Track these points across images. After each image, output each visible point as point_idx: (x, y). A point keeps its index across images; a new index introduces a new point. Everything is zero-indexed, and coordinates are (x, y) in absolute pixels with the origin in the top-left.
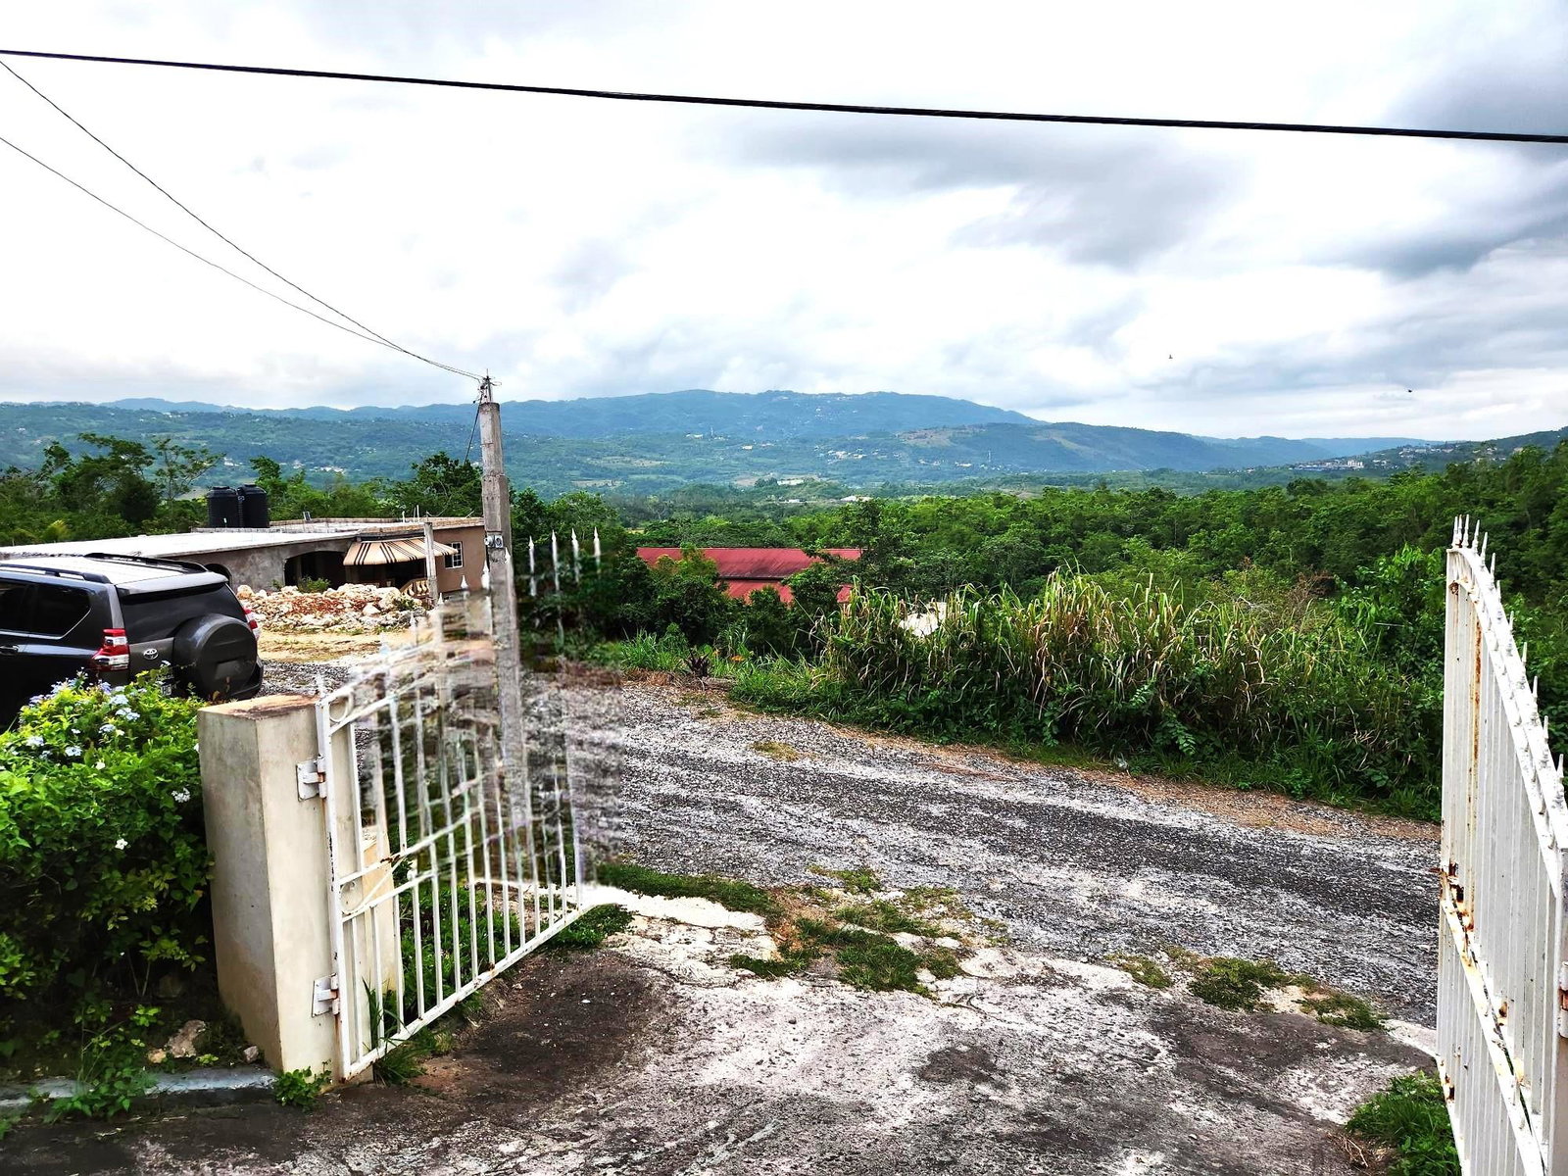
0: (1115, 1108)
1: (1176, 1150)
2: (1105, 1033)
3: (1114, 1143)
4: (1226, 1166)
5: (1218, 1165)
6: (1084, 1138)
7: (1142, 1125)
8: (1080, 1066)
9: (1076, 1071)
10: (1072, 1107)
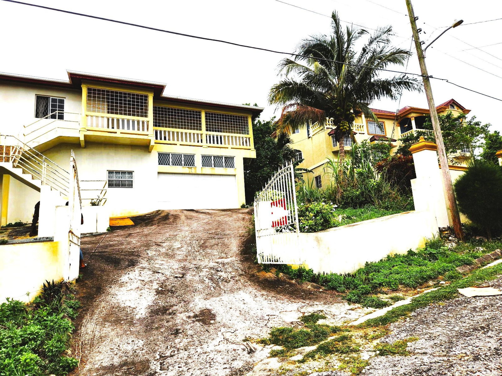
0: (157, 328)
1: (134, 322)
2: (186, 364)
3: (150, 316)
4: (120, 323)
5: (122, 322)
6: (158, 314)
7: (147, 327)
8: (179, 339)
9: (179, 337)
10: (167, 322)
